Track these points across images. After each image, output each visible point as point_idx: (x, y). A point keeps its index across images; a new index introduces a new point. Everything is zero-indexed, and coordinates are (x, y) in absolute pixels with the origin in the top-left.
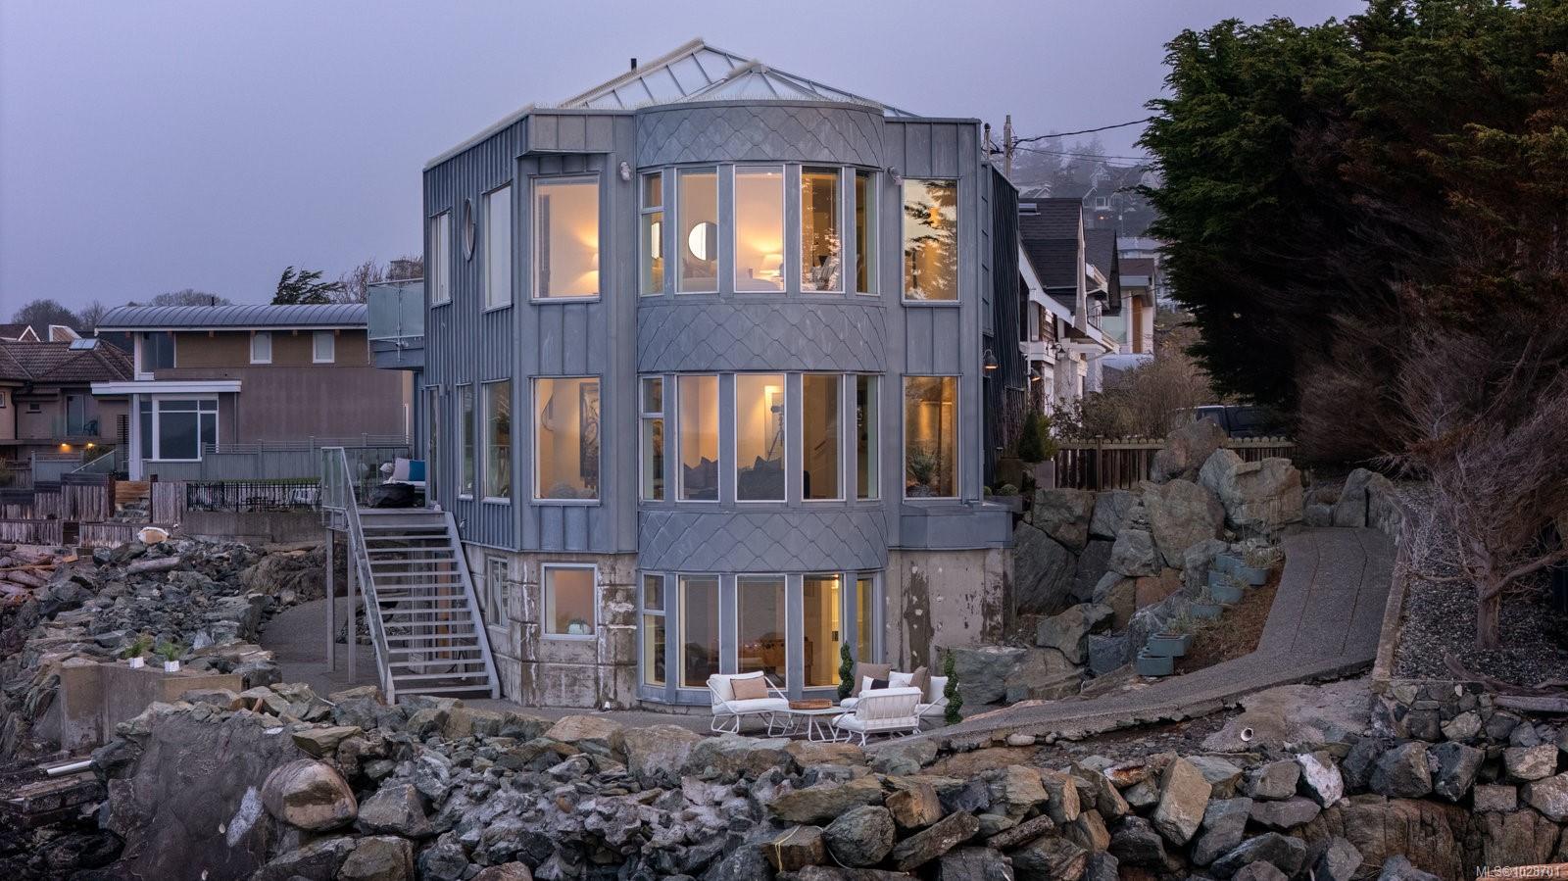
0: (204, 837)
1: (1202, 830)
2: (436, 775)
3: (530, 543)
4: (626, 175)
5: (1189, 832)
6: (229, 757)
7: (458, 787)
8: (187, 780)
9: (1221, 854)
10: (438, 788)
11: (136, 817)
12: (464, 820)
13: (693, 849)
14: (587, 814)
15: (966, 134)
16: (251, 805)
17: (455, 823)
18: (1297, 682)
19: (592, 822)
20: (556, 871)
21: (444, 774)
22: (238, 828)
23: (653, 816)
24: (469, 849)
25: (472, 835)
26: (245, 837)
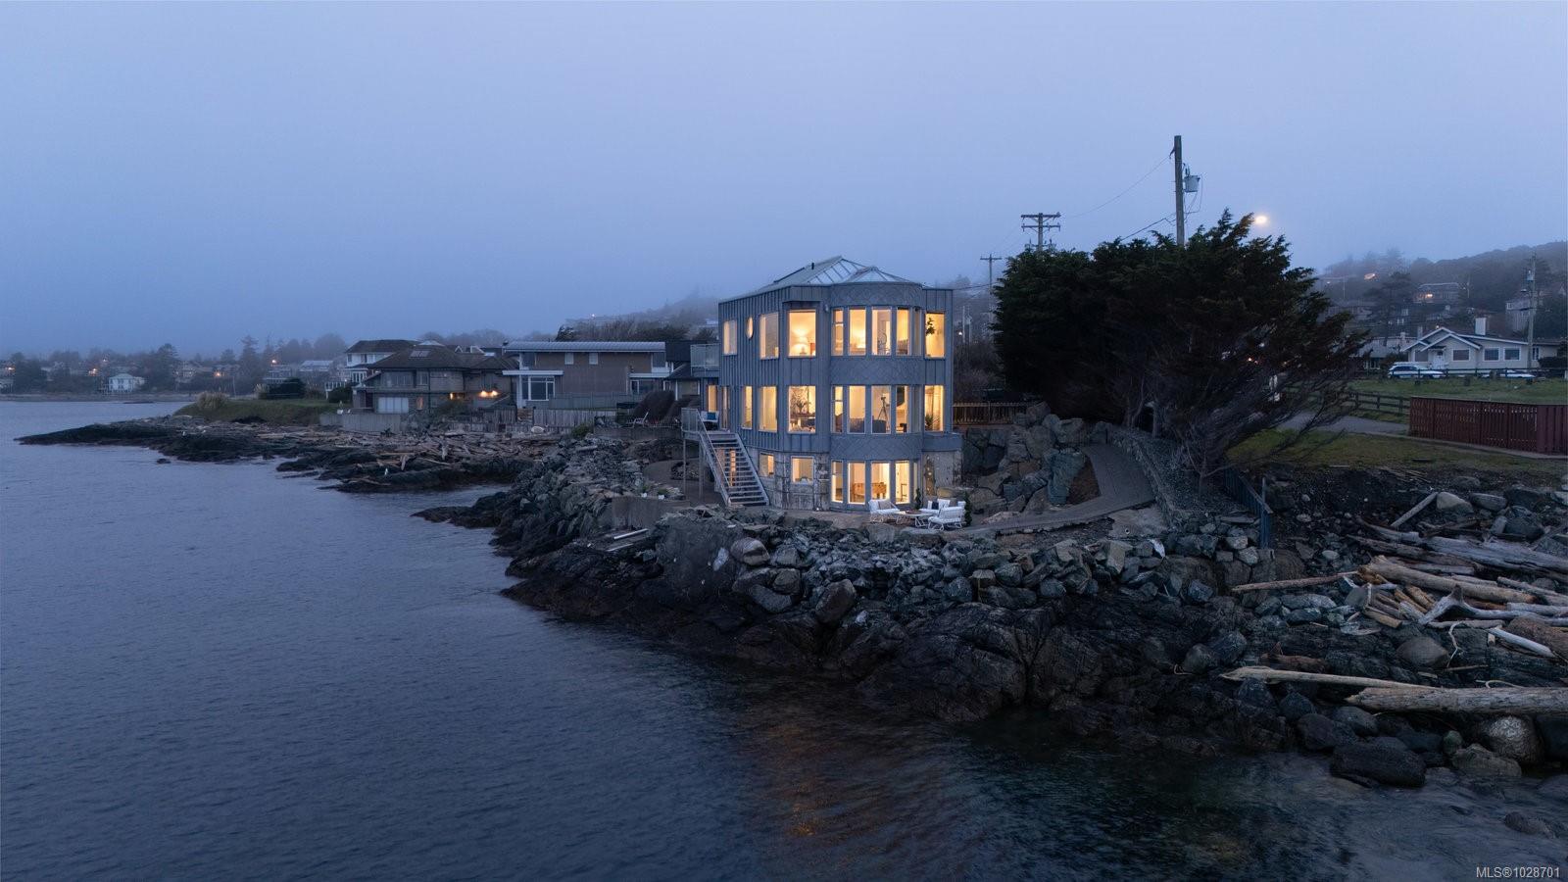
0: (702, 565)
1: (1124, 570)
2: (803, 544)
3: (787, 449)
4: (827, 309)
5: (1119, 571)
6: (710, 536)
7: (812, 549)
8: (691, 544)
9: (1131, 579)
10: (805, 549)
11: (667, 558)
12: (818, 562)
13: (919, 575)
14: (877, 561)
15: (948, 293)
16: (722, 557)
17: (813, 562)
18: (1127, 508)
19: (879, 564)
20: (862, 583)
21: (807, 544)
22: (718, 564)
23: (902, 562)
24: (823, 573)
25: (823, 568)
26: (721, 567)
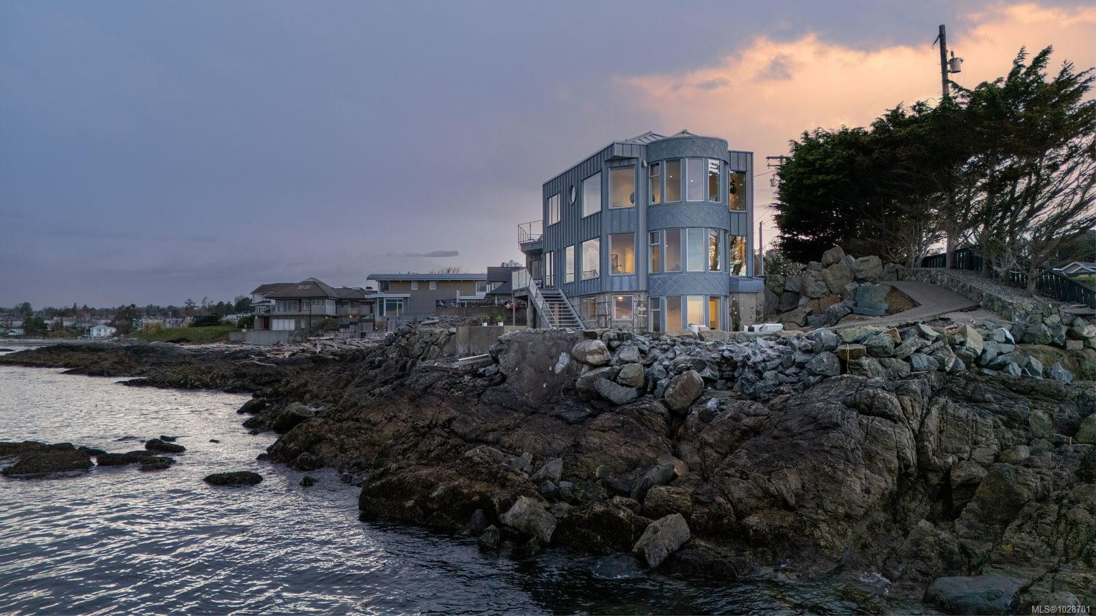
0: (543, 372)
1: (984, 351)
2: (644, 343)
3: (608, 289)
4: (646, 165)
5: (979, 352)
6: (551, 343)
7: (653, 347)
8: (532, 353)
9: (990, 361)
10: (646, 348)
11: (509, 368)
12: (660, 358)
13: (768, 363)
14: (723, 351)
15: (748, 156)
16: (563, 360)
17: (655, 359)
19: (726, 354)
20: (709, 373)
21: (647, 343)
22: (559, 367)
23: (749, 351)
24: (666, 368)
25: (666, 363)
26: (563, 371)
